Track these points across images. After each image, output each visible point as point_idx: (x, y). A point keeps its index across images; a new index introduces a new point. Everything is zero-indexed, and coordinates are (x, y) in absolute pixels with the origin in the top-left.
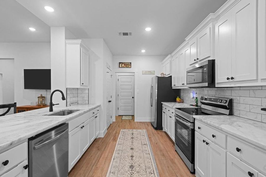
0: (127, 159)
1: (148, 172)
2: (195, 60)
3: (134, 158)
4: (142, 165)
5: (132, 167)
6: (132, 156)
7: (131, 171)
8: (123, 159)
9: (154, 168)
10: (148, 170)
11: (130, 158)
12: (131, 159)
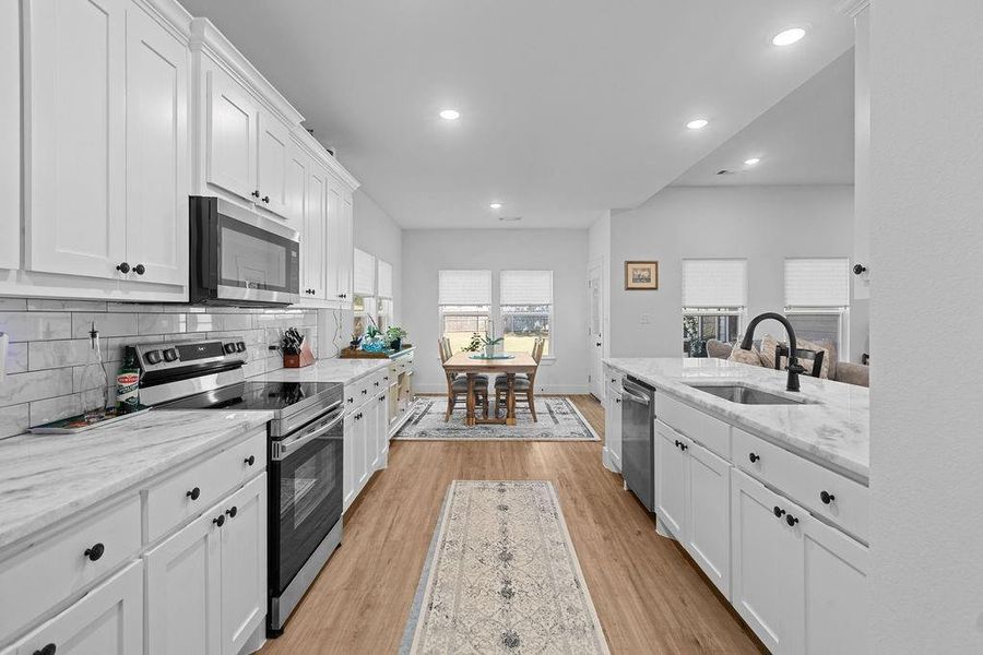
0: (527, 581)
1: (461, 544)
2: (256, 194)
3: (499, 587)
4: (475, 561)
5: (506, 557)
6: (507, 594)
7: (508, 546)
8: (540, 581)
9: (437, 553)
10: (458, 549)
11: (514, 587)
12: (508, 583)
